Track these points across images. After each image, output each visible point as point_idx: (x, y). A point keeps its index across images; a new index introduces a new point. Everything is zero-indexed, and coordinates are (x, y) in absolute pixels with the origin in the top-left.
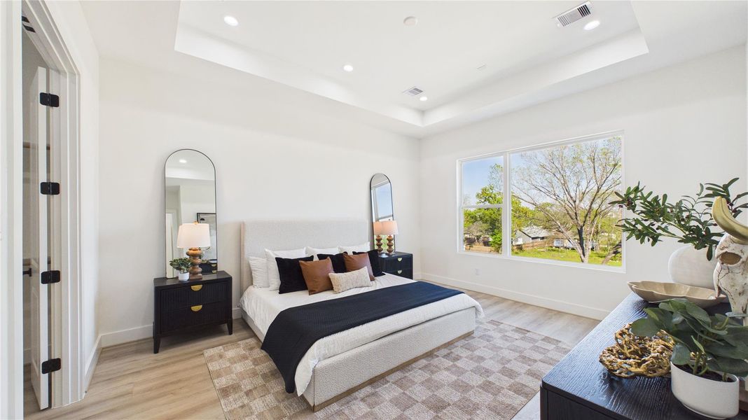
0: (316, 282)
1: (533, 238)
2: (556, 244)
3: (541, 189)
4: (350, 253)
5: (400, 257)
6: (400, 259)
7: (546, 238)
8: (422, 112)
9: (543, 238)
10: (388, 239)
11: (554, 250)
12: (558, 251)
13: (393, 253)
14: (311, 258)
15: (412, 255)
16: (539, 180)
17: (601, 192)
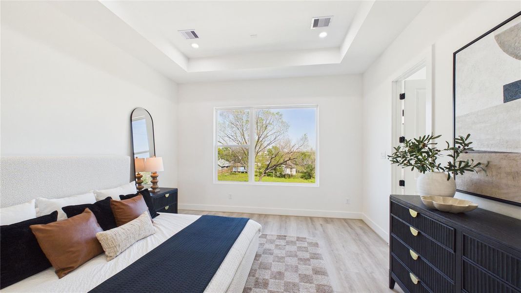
0: (74, 252)
1: (222, 167)
2: (234, 170)
3: (230, 137)
4: (116, 198)
5: (167, 193)
6: (167, 195)
7: (229, 166)
8: (188, 59)
9: (227, 167)
10: (152, 176)
11: (233, 174)
12: (235, 174)
13: (157, 190)
14: (53, 216)
15: (177, 189)
16: (229, 131)
17: (260, 141)
